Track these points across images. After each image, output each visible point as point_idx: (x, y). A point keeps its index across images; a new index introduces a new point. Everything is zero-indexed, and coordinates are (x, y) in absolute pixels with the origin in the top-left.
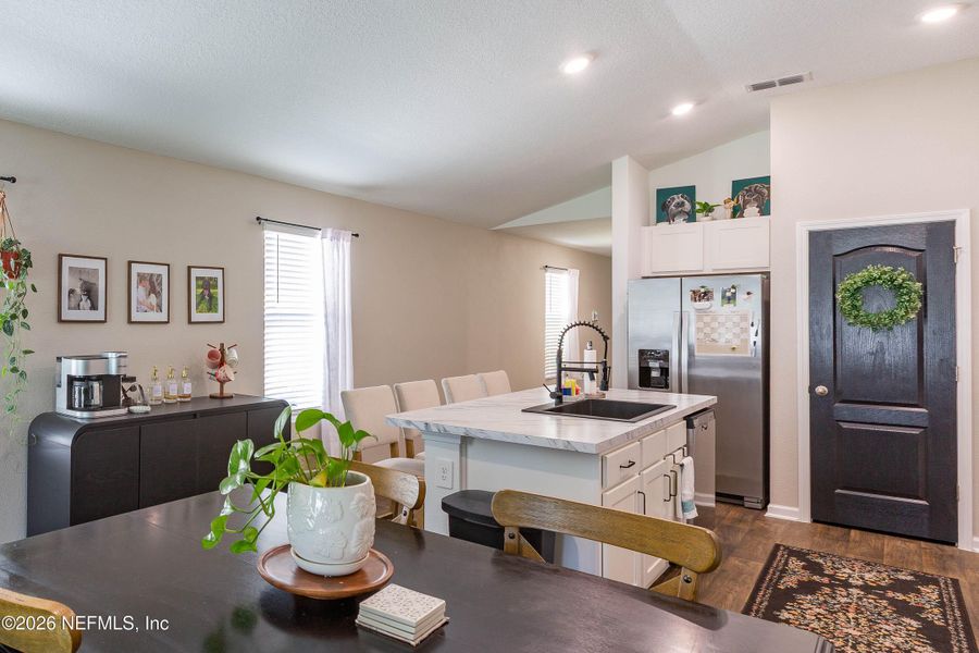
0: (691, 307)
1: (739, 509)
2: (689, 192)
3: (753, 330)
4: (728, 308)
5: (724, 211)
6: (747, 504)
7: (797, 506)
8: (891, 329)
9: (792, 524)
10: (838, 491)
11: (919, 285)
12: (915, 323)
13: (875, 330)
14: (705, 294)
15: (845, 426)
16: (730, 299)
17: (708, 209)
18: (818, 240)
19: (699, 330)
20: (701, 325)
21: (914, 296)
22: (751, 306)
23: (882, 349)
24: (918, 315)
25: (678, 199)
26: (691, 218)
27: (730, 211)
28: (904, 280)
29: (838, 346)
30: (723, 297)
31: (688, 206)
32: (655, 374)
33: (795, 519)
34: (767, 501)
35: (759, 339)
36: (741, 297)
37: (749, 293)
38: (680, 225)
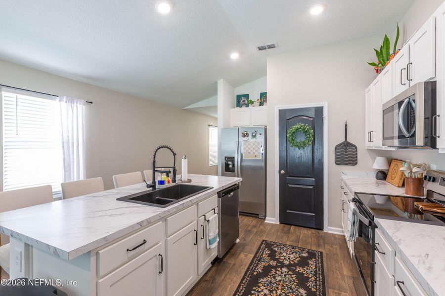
0: (242, 139)
1: (257, 219)
2: (247, 96)
3: (262, 149)
4: (254, 139)
5: (257, 103)
6: (260, 217)
7: (275, 218)
8: (304, 148)
9: (273, 225)
10: (288, 211)
11: (312, 131)
12: (311, 146)
13: (299, 149)
14: (247, 134)
15: (290, 186)
16: (254, 136)
17: (252, 103)
18: (282, 113)
19: (244, 148)
20: (245, 147)
21: (311, 135)
22: (260, 139)
23: (301, 156)
24: (312, 142)
25: (243, 99)
26: (247, 106)
27: (259, 104)
28: (308, 129)
29: (288, 154)
30: (252, 135)
31: (246, 102)
32: (231, 166)
33: (274, 223)
34: (265, 216)
35: (264, 152)
36: (258, 136)
37: (260, 134)
38: (244, 108)
